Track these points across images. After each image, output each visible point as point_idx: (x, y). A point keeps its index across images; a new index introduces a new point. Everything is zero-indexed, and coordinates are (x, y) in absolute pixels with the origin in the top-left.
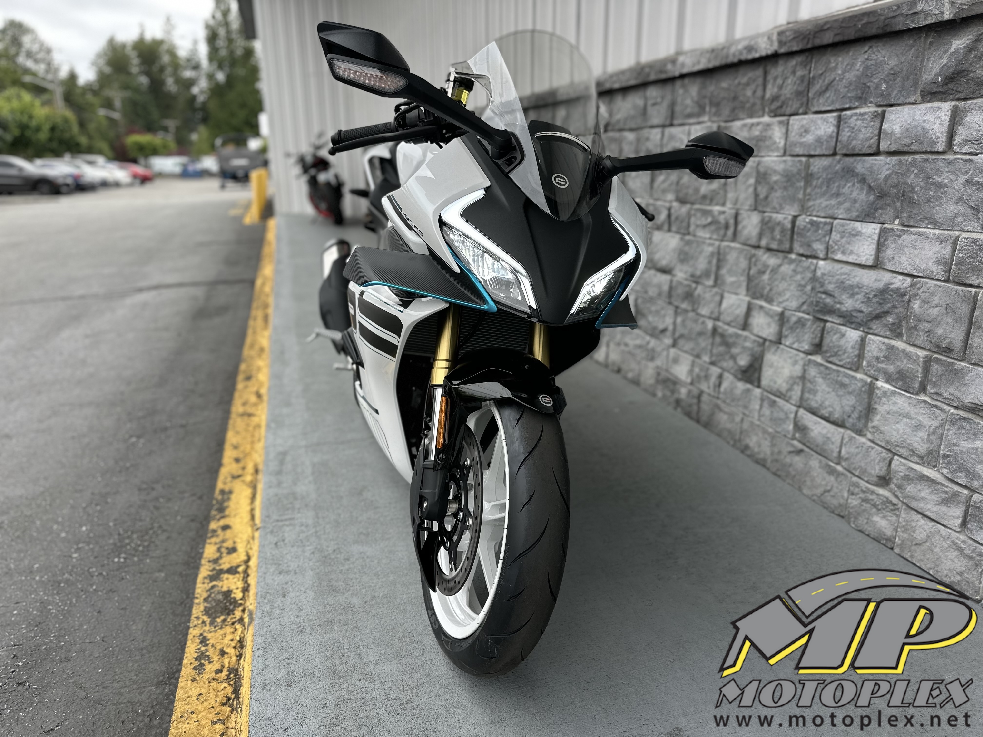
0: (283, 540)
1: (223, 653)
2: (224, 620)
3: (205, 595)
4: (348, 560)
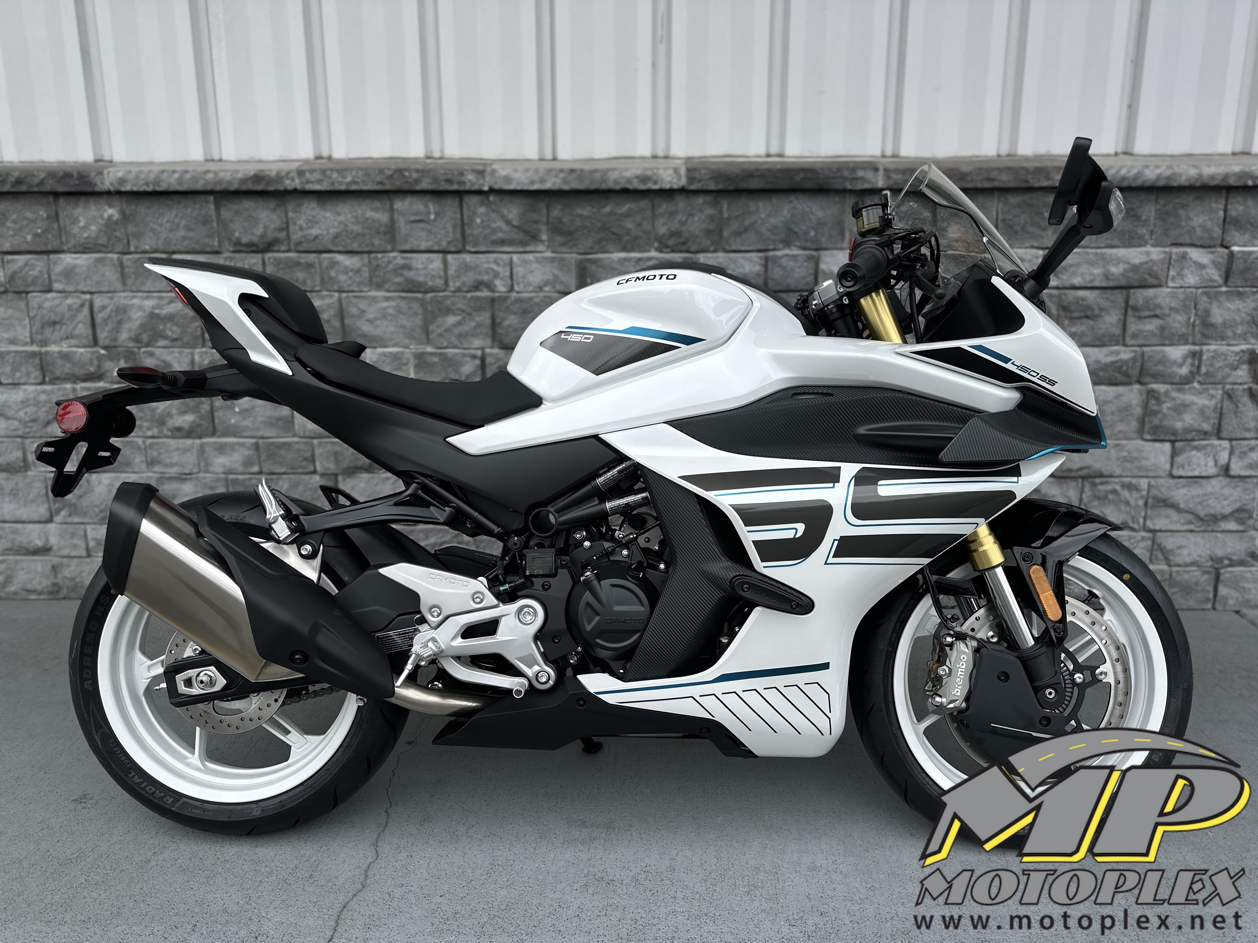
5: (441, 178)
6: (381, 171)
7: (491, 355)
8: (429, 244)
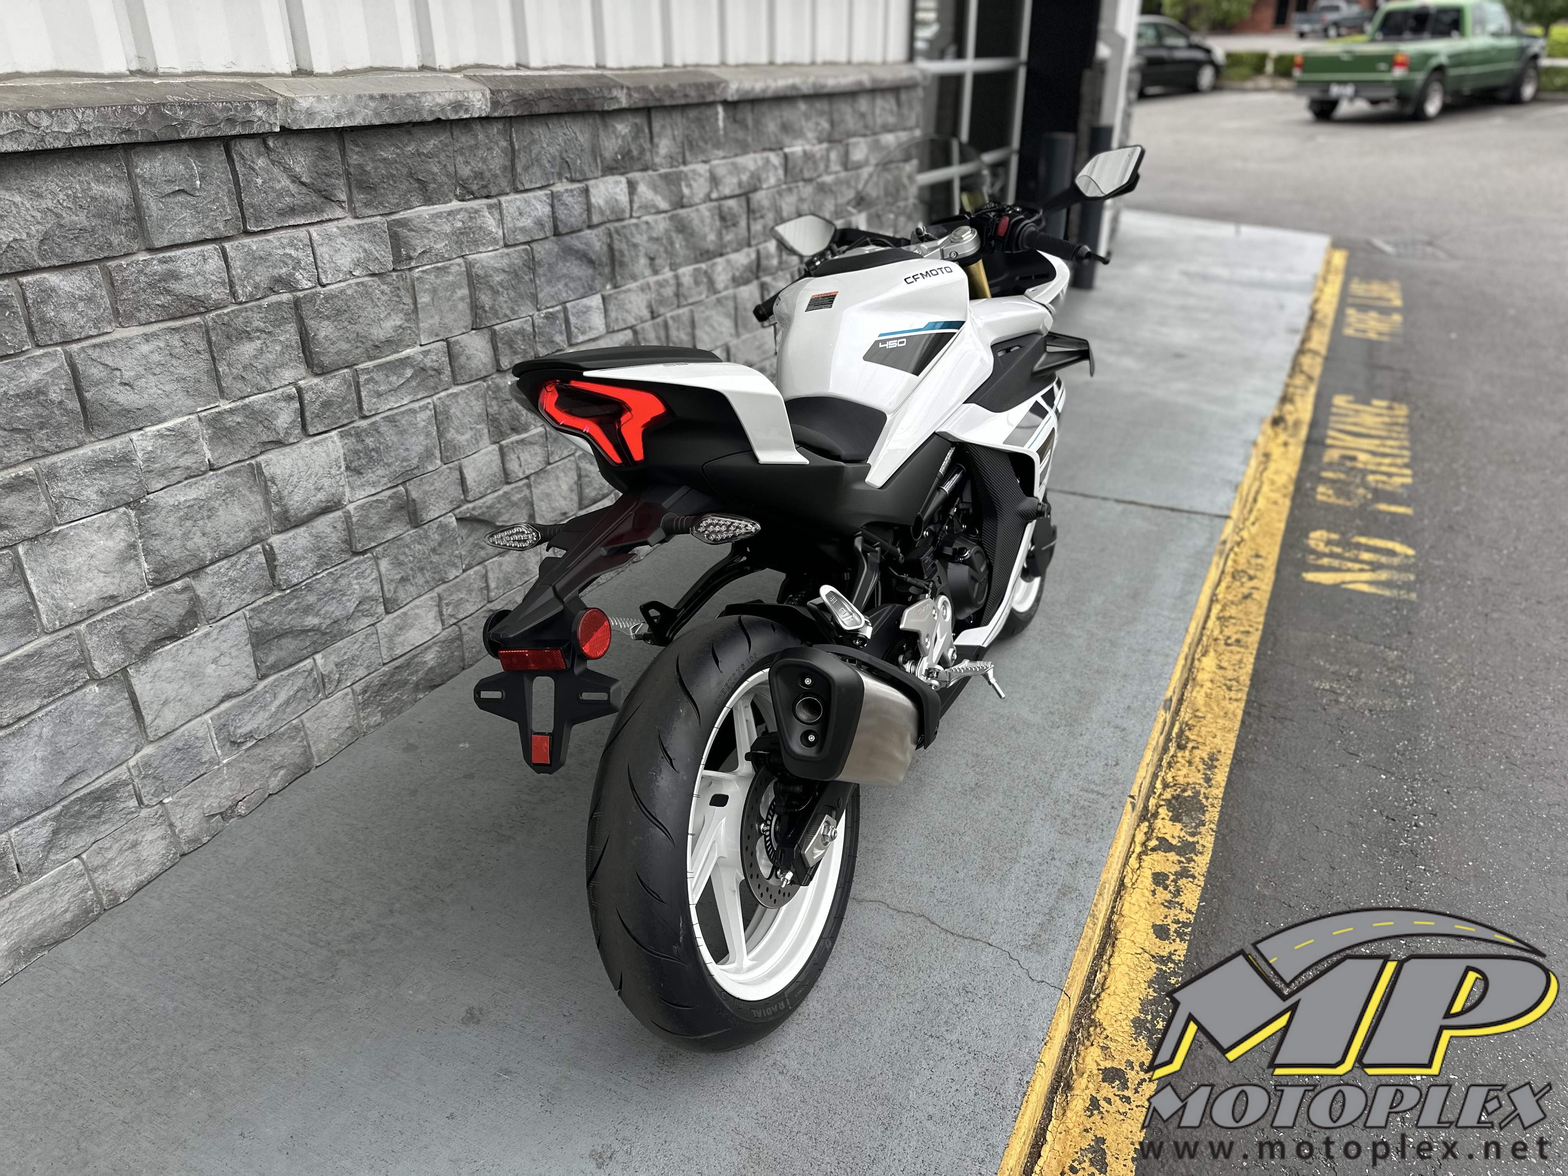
0: (1107, 765)
1: (1190, 763)
2: (1184, 791)
3: (1203, 829)
4: (1051, 713)
5: (221, 116)
6: (127, 109)
7: (311, 388)
8: (197, 229)
